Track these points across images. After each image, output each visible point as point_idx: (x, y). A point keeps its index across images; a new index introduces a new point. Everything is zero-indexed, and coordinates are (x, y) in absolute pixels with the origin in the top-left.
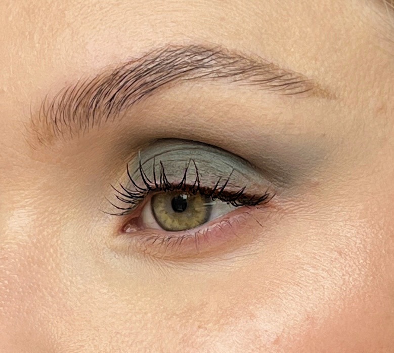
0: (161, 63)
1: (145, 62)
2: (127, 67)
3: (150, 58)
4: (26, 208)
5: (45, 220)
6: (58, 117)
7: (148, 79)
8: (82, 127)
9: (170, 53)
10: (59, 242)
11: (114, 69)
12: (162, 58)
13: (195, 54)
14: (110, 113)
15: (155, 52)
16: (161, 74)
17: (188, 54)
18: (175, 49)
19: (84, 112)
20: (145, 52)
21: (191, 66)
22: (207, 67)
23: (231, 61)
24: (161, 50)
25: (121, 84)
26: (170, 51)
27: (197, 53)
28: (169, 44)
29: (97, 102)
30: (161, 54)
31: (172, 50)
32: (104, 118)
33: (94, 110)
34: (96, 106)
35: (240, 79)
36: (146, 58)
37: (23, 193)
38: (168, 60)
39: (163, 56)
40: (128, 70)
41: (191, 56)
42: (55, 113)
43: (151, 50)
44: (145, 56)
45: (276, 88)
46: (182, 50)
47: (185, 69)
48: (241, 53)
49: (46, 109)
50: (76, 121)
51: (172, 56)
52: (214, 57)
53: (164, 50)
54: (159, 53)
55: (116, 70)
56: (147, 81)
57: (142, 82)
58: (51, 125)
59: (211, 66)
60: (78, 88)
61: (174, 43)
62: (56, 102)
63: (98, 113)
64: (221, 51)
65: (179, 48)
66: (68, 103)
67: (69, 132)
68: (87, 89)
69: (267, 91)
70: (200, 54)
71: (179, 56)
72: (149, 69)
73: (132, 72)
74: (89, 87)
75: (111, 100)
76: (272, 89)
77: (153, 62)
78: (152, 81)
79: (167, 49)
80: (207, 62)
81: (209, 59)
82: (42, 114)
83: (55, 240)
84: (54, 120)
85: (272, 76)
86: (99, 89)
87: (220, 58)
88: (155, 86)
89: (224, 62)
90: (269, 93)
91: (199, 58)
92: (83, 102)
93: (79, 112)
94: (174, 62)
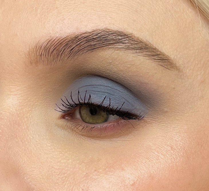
0: (101, 36)
1: (92, 34)
2: (83, 35)
3: (95, 33)
4: (17, 96)
5: (26, 104)
6: (43, 53)
7: (92, 43)
8: (54, 60)
9: (106, 33)
10: (31, 116)
11: (76, 35)
12: (102, 34)
13: (119, 35)
14: (70, 56)
15: (98, 31)
16: (100, 42)
17: (115, 35)
18: (109, 31)
19: (56, 53)
20: (93, 30)
21: (115, 41)
22: (123, 43)
23: (136, 42)
24: (102, 30)
25: (78, 43)
26: (106, 32)
27: (120, 35)
28: (106, 28)
29: (64, 50)
30: (101, 32)
31: (107, 31)
32: (66, 58)
33: (62, 53)
34: (63, 52)
35: (139, 52)
36: (93, 32)
37: (17, 88)
38: (104, 36)
39: (102, 33)
40: (83, 37)
41: (116, 36)
42: (42, 51)
43: (97, 29)
44: (93, 31)
45: (156, 60)
46: (112, 32)
47: (112, 42)
48: (141, 39)
49: (37, 48)
50: (51, 57)
51: (107, 34)
52: (127, 39)
53: (103, 30)
54: (100, 32)
55: (77, 35)
56: (92, 44)
57: (89, 44)
58: (38, 57)
59: (125, 43)
60: (56, 40)
61: (109, 28)
62: (43, 46)
63: (64, 55)
64: (131, 36)
65: (111, 31)
66: (49, 47)
67: (46, 62)
68: (61, 42)
69: (151, 61)
70: (121, 36)
71: (110, 35)
72: (94, 38)
73: (85, 38)
74: (62, 41)
75: (71, 50)
76: (153, 60)
77: (96, 35)
78: (94, 45)
79: (105, 30)
80: (124, 41)
81: (125, 39)
82: (35, 50)
83: (29, 115)
84: (40, 54)
85: (155, 54)
86: (66, 43)
87: (130, 40)
88: (95, 47)
89: (132, 42)
90: (152, 62)
91: (120, 38)
92: (57, 48)
93: (54, 53)
94: (107, 37)
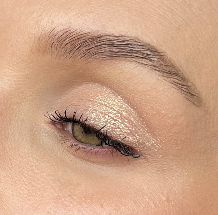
0: (127, 45)
1: (118, 39)
2: (108, 37)
4: (11, 82)
6: (55, 43)
7: (114, 49)
8: (65, 55)
9: (135, 42)
11: (100, 34)
12: (129, 43)
13: (149, 50)
14: (83, 56)
15: (126, 37)
16: (124, 51)
17: (144, 48)
18: (138, 41)
19: (70, 48)
20: (121, 34)
21: (143, 55)
22: (151, 61)
24: (130, 38)
25: (99, 44)
28: (136, 37)
29: (79, 47)
30: (129, 40)
32: (79, 57)
33: (76, 50)
35: (166, 76)
36: (120, 38)
37: (13, 73)
38: (131, 45)
41: (146, 50)
42: (54, 40)
43: (125, 35)
47: (138, 55)
48: (174, 63)
50: (63, 50)
52: (157, 57)
53: (133, 39)
56: (113, 51)
57: (110, 50)
58: (49, 46)
60: (74, 33)
61: (140, 38)
62: (58, 35)
63: (77, 53)
64: (163, 55)
65: (141, 42)
66: (64, 38)
67: (56, 54)
68: (79, 37)
70: (151, 51)
71: (138, 46)
72: (118, 44)
73: (108, 41)
74: (81, 36)
75: (88, 50)
77: (123, 42)
78: (116, 52)
80: (153, 58)
81: (155, 56)
82: (47, 36)
84: (52, 43)
85: (184, 84)
86: (85, 40)
91: (149, 53)
92: (73, 43)
93: (68, 47)
94: (134, 48)
